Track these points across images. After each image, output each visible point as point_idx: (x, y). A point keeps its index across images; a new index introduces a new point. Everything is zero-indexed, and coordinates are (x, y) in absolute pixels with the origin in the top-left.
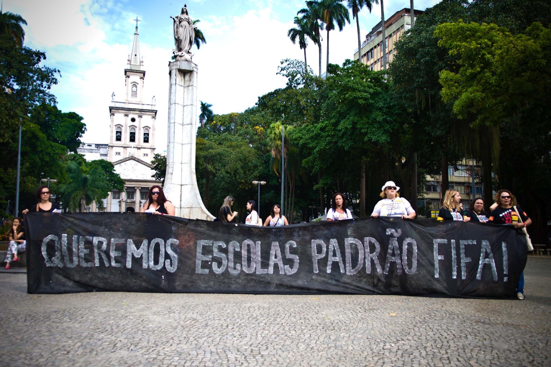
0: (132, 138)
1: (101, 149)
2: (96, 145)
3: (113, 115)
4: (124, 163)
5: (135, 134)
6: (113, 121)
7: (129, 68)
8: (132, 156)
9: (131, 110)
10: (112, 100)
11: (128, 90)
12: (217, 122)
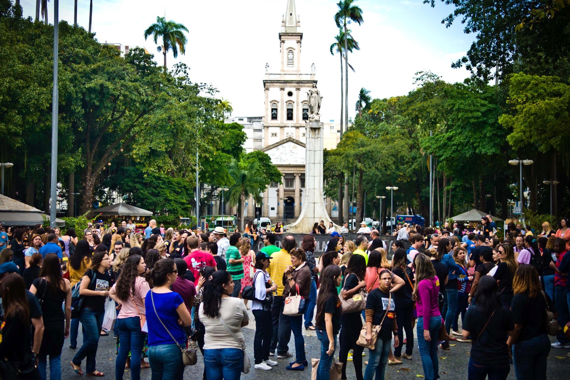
0: (290, 117)
1: (254, 123)
2: (248, 118)
3: (267, 89)
4: (281, 146)
5: (292, 111)
6: (267, 97)
7: (284, 32)
8: (290, 138)
9: (288, 83)
10: (265, 72)
11: (283, 58)
12: (374, 111)
